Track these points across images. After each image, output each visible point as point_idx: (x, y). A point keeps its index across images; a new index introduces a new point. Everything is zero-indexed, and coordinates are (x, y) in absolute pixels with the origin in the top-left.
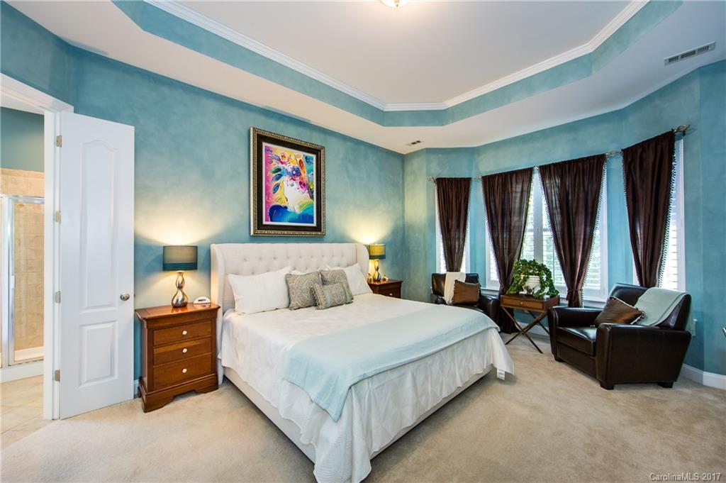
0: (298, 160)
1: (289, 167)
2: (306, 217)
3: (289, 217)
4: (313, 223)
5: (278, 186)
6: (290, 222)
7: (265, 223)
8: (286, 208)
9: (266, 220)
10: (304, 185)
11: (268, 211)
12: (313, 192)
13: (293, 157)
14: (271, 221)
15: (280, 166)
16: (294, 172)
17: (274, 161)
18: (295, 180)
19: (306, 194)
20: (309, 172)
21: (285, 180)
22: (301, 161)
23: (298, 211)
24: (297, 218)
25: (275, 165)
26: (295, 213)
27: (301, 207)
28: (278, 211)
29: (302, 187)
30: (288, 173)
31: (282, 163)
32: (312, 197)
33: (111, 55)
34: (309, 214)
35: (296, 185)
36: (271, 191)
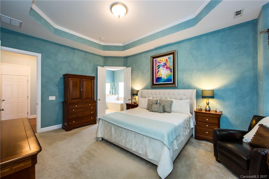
0: (165, 60)
1: (162, 64)
2: (169, 80)
3: (162, 80)
4: (172, 81)
5: (159, 71)
6: (163, 82)
7: (154, 83)
8: (161, 77)
9: (155, 82)
10: (168, 68)
11: (156, 79)
12: (171, 70)
13: (164, 60)
14: (157, 82)
15: (159, 64)
16: (164, 65)
17: (157, 63)
18: (164, 67)
19: (169, 71)
20: (170, 63)
21: (161, 68)
22: (167, 60)
23: (166, 78)
24: (165, 80)
25: (158, 64)
26: (164, 79)
27: (167, 76)
28: (159, 79)
29: (167, 69)
30: (162, 66)
31: (160, 63)
32: (171, 72)
33: (129, 55)
34: (170, 78)
35: (165, 69)
36: (157, 73)
